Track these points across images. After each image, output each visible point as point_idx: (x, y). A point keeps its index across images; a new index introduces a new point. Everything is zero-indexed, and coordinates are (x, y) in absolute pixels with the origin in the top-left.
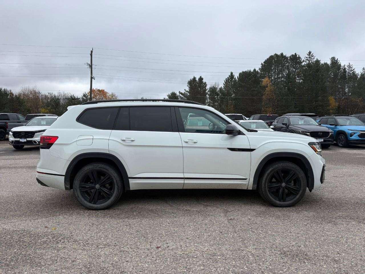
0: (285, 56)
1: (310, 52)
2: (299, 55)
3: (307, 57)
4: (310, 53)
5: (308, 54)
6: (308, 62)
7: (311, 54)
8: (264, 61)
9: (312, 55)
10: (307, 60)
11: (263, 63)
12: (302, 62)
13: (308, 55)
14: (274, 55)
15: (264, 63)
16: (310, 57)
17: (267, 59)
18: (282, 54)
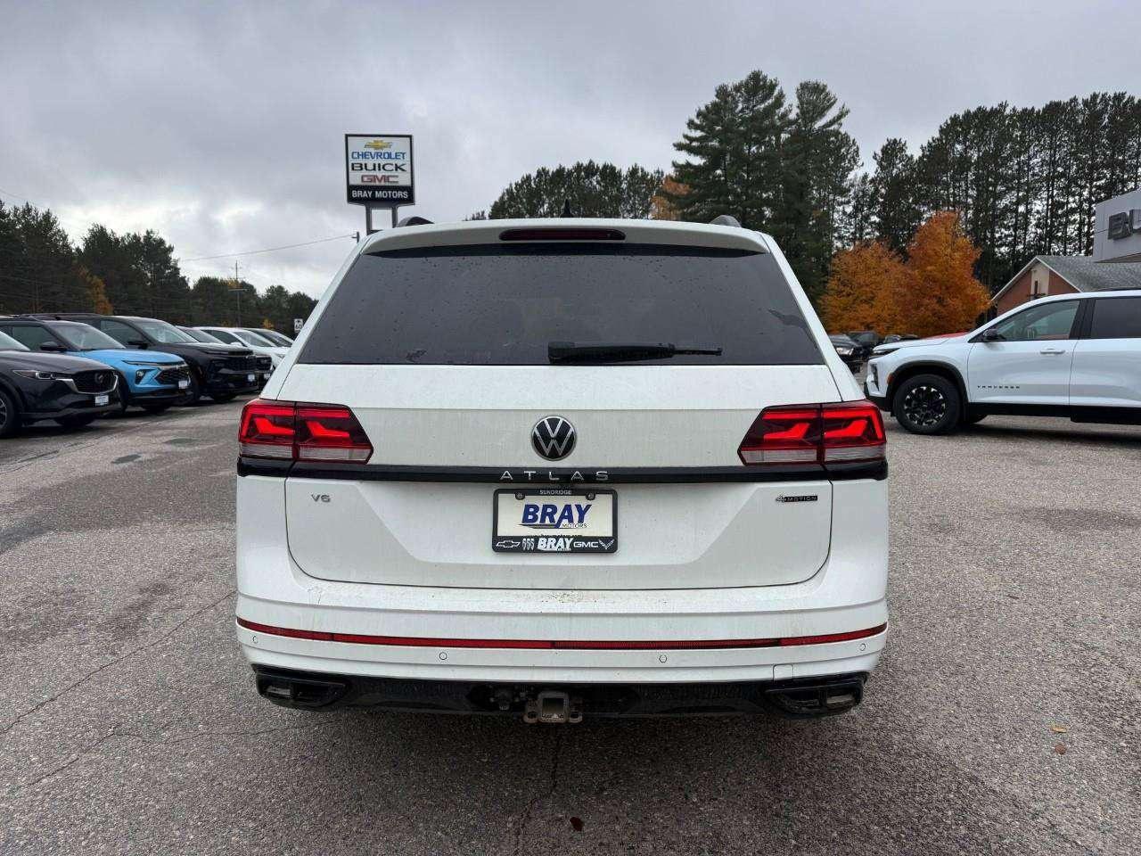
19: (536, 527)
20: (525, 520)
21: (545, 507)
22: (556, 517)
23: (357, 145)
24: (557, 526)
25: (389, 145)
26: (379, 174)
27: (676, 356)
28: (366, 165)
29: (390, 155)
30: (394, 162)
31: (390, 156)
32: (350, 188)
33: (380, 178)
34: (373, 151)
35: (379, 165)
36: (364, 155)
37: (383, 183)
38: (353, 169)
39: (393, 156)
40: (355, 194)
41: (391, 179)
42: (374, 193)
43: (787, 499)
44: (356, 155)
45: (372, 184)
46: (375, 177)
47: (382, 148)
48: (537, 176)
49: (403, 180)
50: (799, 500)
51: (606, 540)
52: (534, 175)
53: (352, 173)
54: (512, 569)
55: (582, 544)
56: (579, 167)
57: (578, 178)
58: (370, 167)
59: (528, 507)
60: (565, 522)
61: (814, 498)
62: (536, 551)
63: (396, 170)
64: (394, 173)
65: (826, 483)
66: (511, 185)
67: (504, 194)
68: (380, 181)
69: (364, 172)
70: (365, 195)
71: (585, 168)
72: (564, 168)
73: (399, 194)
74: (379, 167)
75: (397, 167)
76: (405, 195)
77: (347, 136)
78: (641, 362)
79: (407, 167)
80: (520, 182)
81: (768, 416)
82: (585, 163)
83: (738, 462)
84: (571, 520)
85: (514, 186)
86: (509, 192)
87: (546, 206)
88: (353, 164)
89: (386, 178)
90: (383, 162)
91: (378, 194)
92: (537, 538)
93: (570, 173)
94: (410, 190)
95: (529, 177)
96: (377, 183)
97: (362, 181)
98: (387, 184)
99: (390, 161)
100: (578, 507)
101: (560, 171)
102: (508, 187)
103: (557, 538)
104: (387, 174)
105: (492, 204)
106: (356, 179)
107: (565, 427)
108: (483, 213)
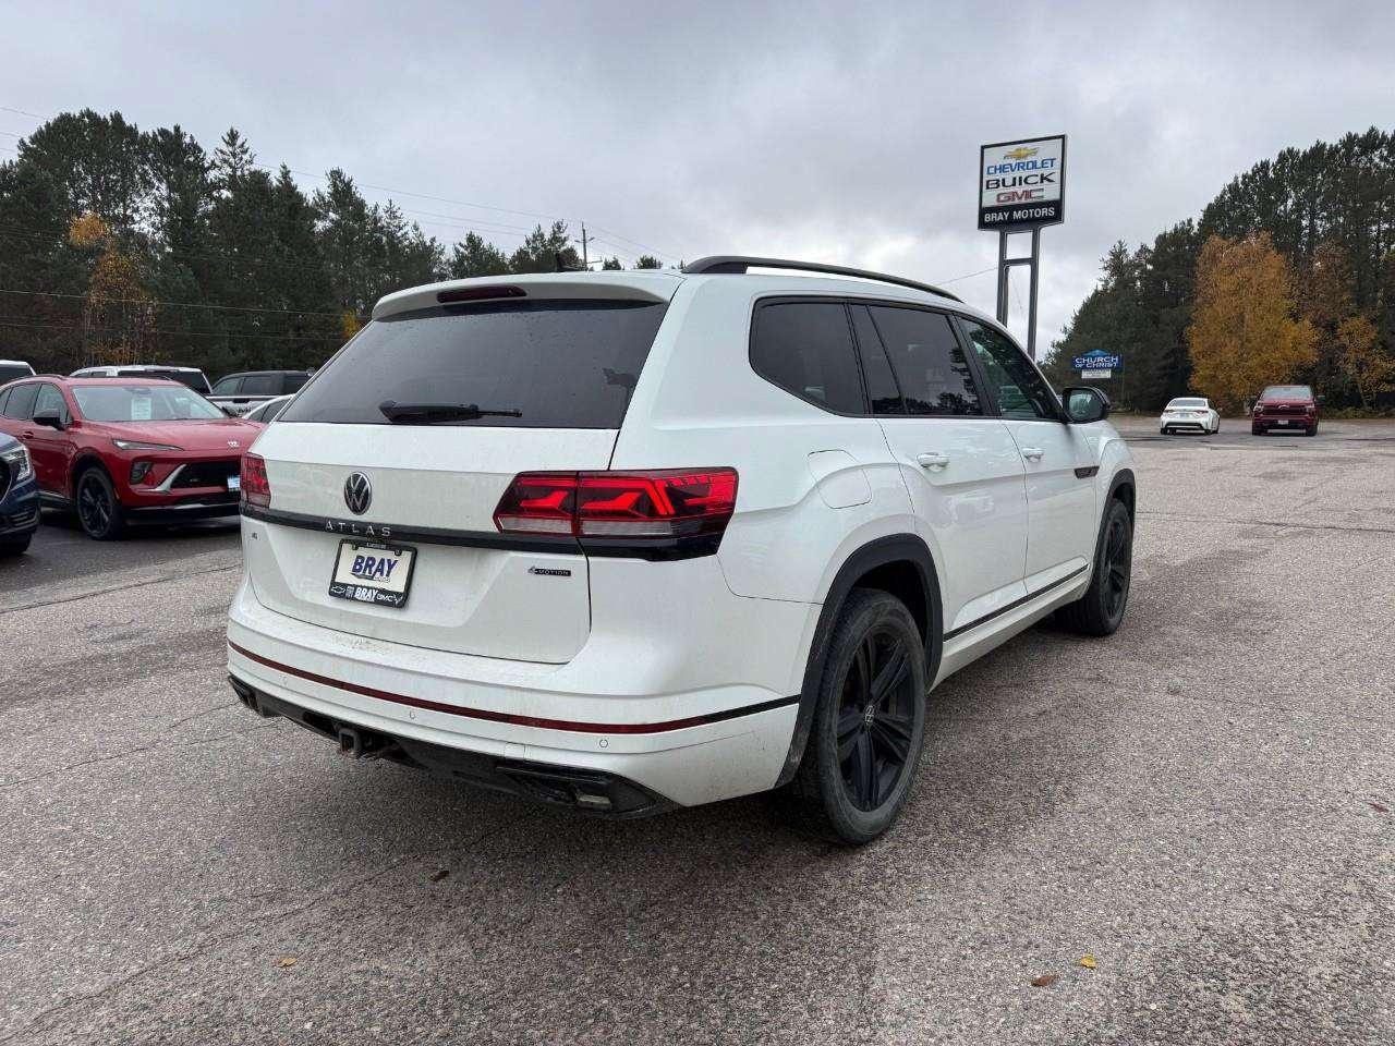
0: (132, 131)
1: (232, 131)
2: (192, 137)
3: (222, 152)
4: (233, 136)
5: (227, 138)
6: (229, 170)
7: (239, 142)
8: (33, 131)
9: (242, 145)
10: (225, 161)
11: (27, 141)
12: (209, 168)
13: (228, 143)
14: (82, 115)
15: (33, 141)
16: (234, 155)
17: (48, 125)
18: (117, 118)
19: (359, 577)
20: (354, 570)
21: (369, 559)
22: (374, 569)
23: (995, 157)
24: (371, 578)
25: (1035, 152)
26: (1019, 190)
27: (485, 417)
28: (1004, 180)
29: (1034, 163)
30: (1039, 172)
31: (1034, 166)
32: (983, 211)
33: (1020, 194)
34: (1013, 162)
35: (1020, 178)
36: (1002, 169)
37: (1023, 201)
38: (988, 188)
39: (1039, 165)
40: (988, 218)
41: (1034, 194)
42: (1011, 215)
43: (539, 572)
44: (992, 170)
45: (1010, 203)
46: (1015, 194)
47: (1025, 156)
48: (1279, 162)
49: (1050, 192)
50: (550, 574)
51: (398, 594)
52: (1274, 159)
53: (986, 193)
54: (342, 613)
55: (382, 597)
56: (1351, 140)
57: (1349, 155)
58: (1009, 182)
59: (359, 557)
60: (378, 574)
61: (568, 573)
62: (353, 599)
63: (1042, 182)
64: (1039, 186)
65: (582, 558)
66: (1236, 178)
67: (1224, 192)
68: (1020, 198)
69: (1001, 189)
70: (1001, 217)
71: (1361, 139)
72: (1324, 145)
73: (1044, 212)
74: (1020, 181)
75: (1043, 178)
76: (1051, 212)
77: (983, 148)
78: (458, 422)
79: (1056, 177)
80: (1250, 173)
81: (523, 481)
82: (1362, 132)
83: (493, 528)
84: (382, 574)
85: (1240, 179)
86: (1233, 189)
87: (1290, 202)
88: (988, 182)
89: (1028, 194)
90: (1024, 174)
91: (1017, 215)
92: (356, 587)
93: (1334, 151)
94: (1058, 206)
95: (1265, 165)
96: (1017, 201)
97: (998, 200)
98: (1029, 201)
99: (1034, 172)
100: (389, 561)
101: (1319, 149)
102: (1231, 181)
103: (368, 588)
104: (1029, 188)
105: (1205, 207)
106: (990, 199)
107: (363, 483)
108: (1190, 220)
